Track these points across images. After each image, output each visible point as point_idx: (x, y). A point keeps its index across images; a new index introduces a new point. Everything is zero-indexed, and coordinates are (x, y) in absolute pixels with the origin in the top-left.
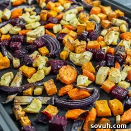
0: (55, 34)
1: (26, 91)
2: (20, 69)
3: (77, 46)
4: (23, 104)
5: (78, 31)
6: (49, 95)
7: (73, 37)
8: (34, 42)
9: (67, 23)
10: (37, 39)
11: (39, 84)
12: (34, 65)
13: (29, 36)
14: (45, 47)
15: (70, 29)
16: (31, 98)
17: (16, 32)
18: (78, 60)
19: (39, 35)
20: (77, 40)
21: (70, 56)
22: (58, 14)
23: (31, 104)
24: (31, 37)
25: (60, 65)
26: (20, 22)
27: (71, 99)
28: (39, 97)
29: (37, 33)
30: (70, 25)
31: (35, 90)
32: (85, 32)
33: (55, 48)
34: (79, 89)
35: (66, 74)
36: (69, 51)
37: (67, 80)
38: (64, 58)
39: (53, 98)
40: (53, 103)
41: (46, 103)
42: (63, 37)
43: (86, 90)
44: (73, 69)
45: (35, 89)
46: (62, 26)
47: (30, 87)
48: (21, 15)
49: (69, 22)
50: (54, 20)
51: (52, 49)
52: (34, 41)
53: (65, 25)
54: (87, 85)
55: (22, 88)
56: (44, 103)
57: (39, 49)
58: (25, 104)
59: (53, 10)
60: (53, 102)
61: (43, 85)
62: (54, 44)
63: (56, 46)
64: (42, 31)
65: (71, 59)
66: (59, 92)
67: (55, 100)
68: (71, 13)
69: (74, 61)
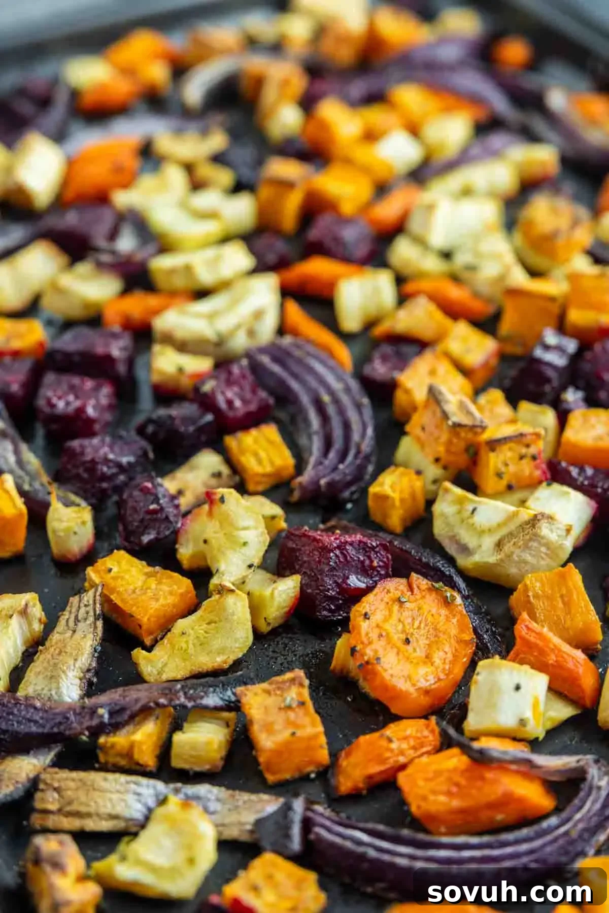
0: (346, 337)
1: (119, 740)
2: (91, 573)
3: (493, 445)
4: (91, 825)
5: (506, 326)
6: (271, 778)
7: (465, 371)
8: (196, 389)
9: (432, 264)
10: (223, 364)
11: (212, 700)
12: (185, 552)
13: (169, 340)
14: (270, 432)
15: (453, 312)
16: (150, 788)
17: (87, 305)
18: (488, 542)
19: (240, 342)
20: (496, 395)
21: (438, 508)
22: (382, 189)
23: (144, 835)
24: (183, 347)
25: (365, 570)
26: (113, 235)
27: (417, 824)
28: (203, 789)
29: (224, 324)
30: (455, 278)
31: (178, 737)
32: (551, 338)
33: (338, 444)
34: (481, 759)
35: (398, 638)
36: (433, 471)
37: (403, 686)
38: (395, 521)
39: (298, 805)
40: (296, 844)
41: (245, 838)
42: (403, 363)
43: (528, 769)
44: (447, 603)
45: (177, 726)
46: (400, 280)
47: (145, 712)
48: (126, 185)
49: (447, 255)
50: (349, 234)
51: (316, 445)
52: (200, 378)
53: (421, 275)
54: (537, 730)
55: (93, 712)
56: (233, 833)
57: (231, 441)
58: (105, 826)
59: (348, 161)
60: (296, 831)
61: (235, 706)
62: (331, 410)
63: (347, 426)
64: (258, 315)
65: (439, 529)
66: (344, 763)
67: (307, 824)
68: (467, 192)
69: (465, 550)
